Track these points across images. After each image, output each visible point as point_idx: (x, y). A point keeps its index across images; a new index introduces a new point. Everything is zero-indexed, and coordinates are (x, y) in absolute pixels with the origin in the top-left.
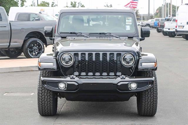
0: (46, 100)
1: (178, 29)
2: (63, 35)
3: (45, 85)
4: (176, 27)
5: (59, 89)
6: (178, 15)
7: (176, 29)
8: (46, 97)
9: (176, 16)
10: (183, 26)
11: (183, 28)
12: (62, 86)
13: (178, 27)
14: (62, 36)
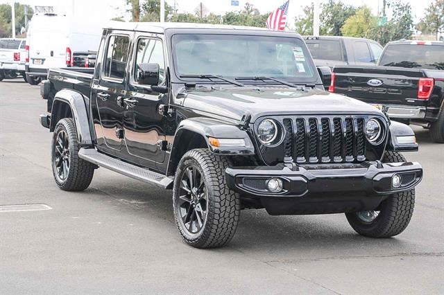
0: (227, 215)
1: (32, 66)
2: (191, 81)
3: (240, 185)
4: (27, 60)
5: (270, 191)
6: (30, 35)
7: (27, 64)
8: (228, 209)
9: (28, 37)
10: (43, 60)
11: (42, 63)
12: (273, 185)
13: (31, 61)
14: (188, 83)
